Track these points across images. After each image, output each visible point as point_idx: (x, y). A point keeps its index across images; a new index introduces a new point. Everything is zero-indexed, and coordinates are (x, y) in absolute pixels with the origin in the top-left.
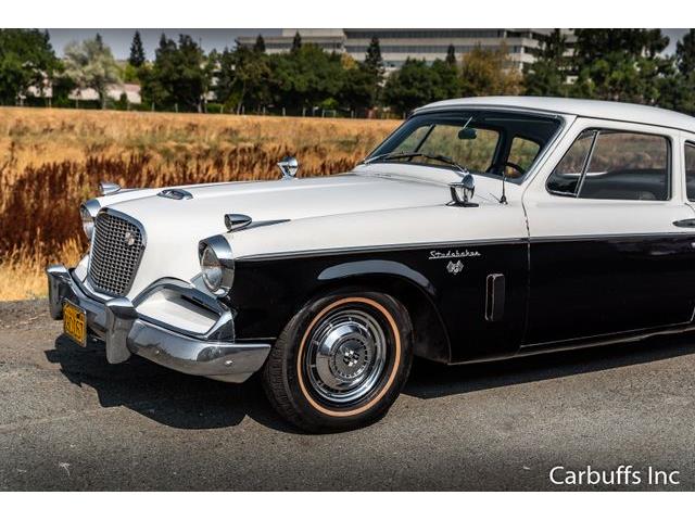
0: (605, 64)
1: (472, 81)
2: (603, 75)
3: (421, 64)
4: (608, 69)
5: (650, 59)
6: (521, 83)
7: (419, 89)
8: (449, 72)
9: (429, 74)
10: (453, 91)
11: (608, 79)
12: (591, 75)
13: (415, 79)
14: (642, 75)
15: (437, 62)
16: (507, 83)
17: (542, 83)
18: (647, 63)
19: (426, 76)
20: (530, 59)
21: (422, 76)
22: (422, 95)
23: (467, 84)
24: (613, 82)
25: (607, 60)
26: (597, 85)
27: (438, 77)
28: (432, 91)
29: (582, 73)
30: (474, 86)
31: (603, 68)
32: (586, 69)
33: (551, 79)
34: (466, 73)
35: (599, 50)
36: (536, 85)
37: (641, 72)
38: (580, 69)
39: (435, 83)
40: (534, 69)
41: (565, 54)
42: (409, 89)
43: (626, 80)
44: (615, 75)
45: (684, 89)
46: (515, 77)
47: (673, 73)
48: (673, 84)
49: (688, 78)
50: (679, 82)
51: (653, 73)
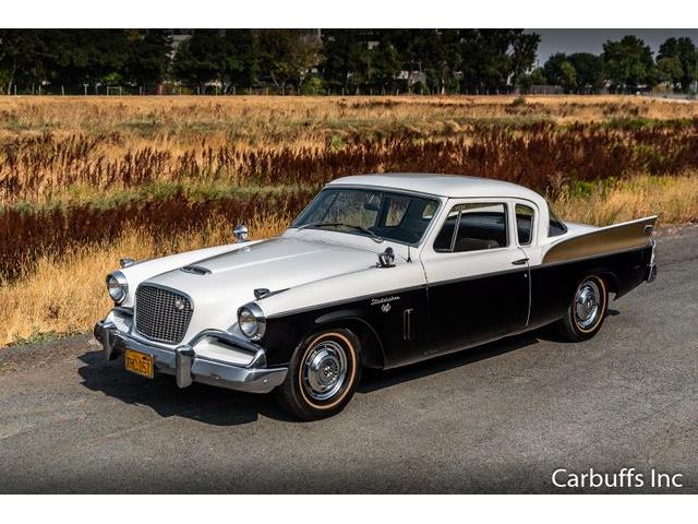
1: (269, 50)
2: (404, 40)
3: (213, 33)
4: (410, 35)
7: (213, 61)
8: (244, 42)
9: (222, 44)
10: (250, 62)
11: (411, 45)
12: (392, 40)
13: (207, 50)
15: (230, 31)
16: (306, 51)
17: (343, 52)
19: (220, 46)
21: (215, 47)
22: (217, 67)
23: (265, 54)
24: (416, 49)
26: (399, 51)
27: (232, 46)
28: (227, 62)
29: (383, 39)
30: (271, 56)
32: (387, 35)
33: (352, 46)
34: (262, 43)
36: (336, 53)
38: (382, 35)
39: (230, 53)
40: (333, 37)
42: (200, 61)
43: (428, 46)
44: (416, 40)
45: (486, 53)
46: (313, 45)
47: (476, 37)
48: (475, 48)
49: (489, 41)
50: (481, 47)
51: (455, 38)
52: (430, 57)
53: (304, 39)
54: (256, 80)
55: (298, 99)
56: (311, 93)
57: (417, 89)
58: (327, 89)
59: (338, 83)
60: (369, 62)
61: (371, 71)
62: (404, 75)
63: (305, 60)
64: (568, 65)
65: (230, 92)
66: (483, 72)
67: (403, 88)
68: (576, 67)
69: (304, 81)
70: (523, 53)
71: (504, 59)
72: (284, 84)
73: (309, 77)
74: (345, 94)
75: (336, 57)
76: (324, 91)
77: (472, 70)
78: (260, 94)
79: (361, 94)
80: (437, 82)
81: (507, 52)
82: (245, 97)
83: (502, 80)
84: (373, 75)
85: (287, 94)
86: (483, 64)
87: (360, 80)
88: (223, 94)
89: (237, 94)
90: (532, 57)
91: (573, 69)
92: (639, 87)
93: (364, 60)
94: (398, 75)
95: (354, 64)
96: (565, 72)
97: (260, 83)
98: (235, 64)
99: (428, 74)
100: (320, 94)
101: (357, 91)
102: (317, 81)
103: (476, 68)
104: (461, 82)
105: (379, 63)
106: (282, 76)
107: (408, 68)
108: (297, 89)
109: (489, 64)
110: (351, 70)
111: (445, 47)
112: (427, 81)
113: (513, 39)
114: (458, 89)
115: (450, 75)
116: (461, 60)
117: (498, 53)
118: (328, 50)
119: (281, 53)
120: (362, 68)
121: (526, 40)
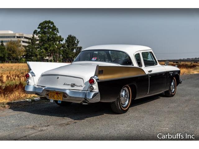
0: (48, 45)
1: (10, 51)
2: (47, 48)
4: (49, 47)
5: (59, 44)
6: (25, 51)
8: (3, 49)
10: (5, 54)
11: (49, 50)
12: (44, 48)
16: (21, 51)
20: (27, 45)
24: (50, 50)
26: (46, 51)
30: (11, 53)
31: (47, 46)
32: (42, 47)
33: (33, 50)
34: (8, 49)
35: (46, 42)
37: (58, 47)
40: (28, 47)
41: (36, 43)
43: (54, 50)
44: (51, 48)
45: (68, 52)
46: (23, 50)
47: (66, 47)
48: (66, 50)
49: (69, 49)
50: (67, 50)
51: (61, 48)
52: (54, 53)
53: (20, 48)
54: (6, 59)
55: (19, 64)
56: (22, 63)
57: (51, 61)
59: (29, 60)
60: (38, 54)
61: (38, 56)
63: (20, 54)
66: (68, 56)
67: (47, 61)
69: (20, 60)
71: (73, 53)
72: (14, 60)
73: (21, 58)
75: (29, 53)
78: (8, 63)
80: (56, 59)
81: (74, 51)
82: (4, 64)
83: (73, 59)
85: (16, 63)
86: (68, 54)
87: (35, 59)
89: (2, 63)
93: (37, 54)
94: (46, 57)
95: (34, 55)
97: (8, 60)
98: (1, 55)
99: (53, 57)
102: (24, 59)
103: (66, 55)
104: (62, 59)
105: (40, 54)
106: (14, 58)
107: (48, 56)
108: (18, 61)
109: (69, 54)
110: (33, 56)
111: (58, 50)
112: (53, 59)
113: (75, 48)
114: (62, 61)
115: (59, 57)
116: (62, 53)
117: (71, 51)
118: (26, 51)
119: (14, 52)
120: (36, 56)
121: (79, 48)
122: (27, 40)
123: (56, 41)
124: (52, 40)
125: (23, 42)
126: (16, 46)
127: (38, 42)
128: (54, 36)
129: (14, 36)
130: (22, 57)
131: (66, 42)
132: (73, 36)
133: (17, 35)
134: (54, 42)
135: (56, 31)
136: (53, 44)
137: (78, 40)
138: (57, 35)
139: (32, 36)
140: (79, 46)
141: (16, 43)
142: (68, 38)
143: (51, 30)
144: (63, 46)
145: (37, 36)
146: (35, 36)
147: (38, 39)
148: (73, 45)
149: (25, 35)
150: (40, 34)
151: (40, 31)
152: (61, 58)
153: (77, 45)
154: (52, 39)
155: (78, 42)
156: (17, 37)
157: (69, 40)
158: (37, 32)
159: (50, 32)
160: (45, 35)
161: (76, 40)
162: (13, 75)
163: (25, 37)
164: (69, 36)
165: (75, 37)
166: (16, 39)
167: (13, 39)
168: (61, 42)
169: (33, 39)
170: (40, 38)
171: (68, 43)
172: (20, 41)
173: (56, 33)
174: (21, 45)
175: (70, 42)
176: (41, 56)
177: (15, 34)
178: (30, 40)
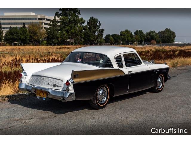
0: (69, 28)
1: (31, 33)
2: (69, 31)
3: (16, 28)
4: (70, 29)
5: (81, 26)
6: (46, 34)
7: (16, 36)
8: (25, 31)
9: (18, 31)
10: (27, 36)
11: (70, 32)
12: (65, 31)
13: (15, 33)
14: (79, 31)
15: (21, 28)
16: (42, 34)
18: (80, 27)
19: (18, 32)
20: (48, 27)
21: (17, 32)
22: (17, 38)
24: (72, 33)
25: (69, 26)
26: (67, 34)
28: (20, 37)
29: (63, 30)
30: (32, 35)
31: (69, 29)
32: (64, 29)
33: (54, 32)
34: (29, 31)
35: (67, 24)
38: (62, 29)
40: (49, 30)
41: (58, 25)
42: (13, 36)
43: (75, 32)
44: (72, 31)
45: (90, 34)
46: (44, 32)
47: (87, 30)
48: (87, 33)
49: (91, 31)
50: (89, 32)
51: (82, 30)
52: (75, 35)
53: (41, 30)
54: (28, 42)
55: (40, 47)
56: (43, 45)
57: (72, 44)
58: (48, 44)
59: (51, 42)
60: (59, 37)
61: (60, 39)
62: (69, 40)
63: (41, 36)
64: (111, 37)
65: (21, 45)
66: (89, 39)
67: (68, 44)
68: (113, 37)
69: (41, 42)
70: (100, 34)
71: (95, 36)
73: (43, 41)
74: (53, 45)
75: (50, 35)
76: (47, 44)
77: (87, 39)
78: (30, 45)
79: (57, 45)
80: (77, 42)
81: (96, 34)
82: (26, 46)
83: (95, 41)
84: (60, 40)
85: (37, 45)
86: (89, 37)
87: (57, 41)
88: (19, 45)
89: (23, 45)
90: (102, 35)
91: (113, 38)
92: (130, 43)
93: (58, 36)
94: (67, 40)
95: (55, 37)
96: (111, 39)
97: (29, 42)
98: (22, 37)
99: (75, 40)
100: (46, 45)
101: (56, 44)
102: (45, 42)
103: (87, 38)
104: (84, 42)
105: (62, 37)
106: (35, 41)
107: (69, 38)
108: (40, 44)
109: (91, 37)
110: (54, 39)
111: (80, 32)
112: (74, 42)
113: (97, 30)
114: (83, 44)
115: (81, 40)
116: (84, 36)
117: (93, 34)
118: (48, 33)
119: (35, 34)
120: (57, 38)
121: (101, 31)
122: (48, 22)
123: (78, 23)
124: (73, 23)
125: (45, 24)
126: (37, 28)
127: (59, 24)
128: (76, 18)
129: (36, 18)
130: (43, 39)
131: (87, 24)
132: (95, 18)
133: (39, 17)
134: (76, 24)
135: (78, 13)
136: (75, 27)
137: (100, 22)
138: (79, 17)
139: (54, 18)
140: (101, 28)
141: (37, 25)
142: (89, 20)
143: (72, 12)
144: (85, 28)
145: (59, 18)
146: (57, 18)
147: (60, 21)
148: (95, 27)
149: (47, 17)
150: (61, 16)
151: (61, 13)
152: (83, 40)
153: (99, 28)
154: (73, 21)
155: (100, 24)
156: (39, 19)
157: (90, 22)
158: (59, 14)
159: (71, 14)
160: (66, 17)
161: (98, 23)
162: (32, 59)
163: (46, 19)
164: (91, 18)
165: (97, 20)
166: (37, 21)
167: (35, 21)
168: (82, 24)
169: (54, 21)
170: (61, 20)
171: (90, 25)
172: (42, 24)
173: (78, 15)
174: (42, 27)
175: (92, 24)
176: (62, 38)
177: (37, 16)
178: (52, 23)
